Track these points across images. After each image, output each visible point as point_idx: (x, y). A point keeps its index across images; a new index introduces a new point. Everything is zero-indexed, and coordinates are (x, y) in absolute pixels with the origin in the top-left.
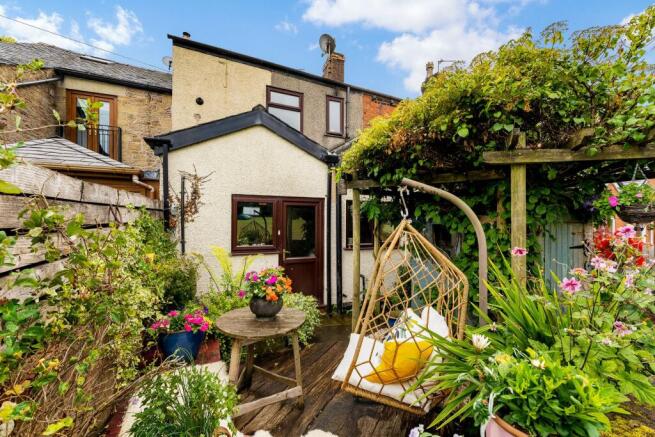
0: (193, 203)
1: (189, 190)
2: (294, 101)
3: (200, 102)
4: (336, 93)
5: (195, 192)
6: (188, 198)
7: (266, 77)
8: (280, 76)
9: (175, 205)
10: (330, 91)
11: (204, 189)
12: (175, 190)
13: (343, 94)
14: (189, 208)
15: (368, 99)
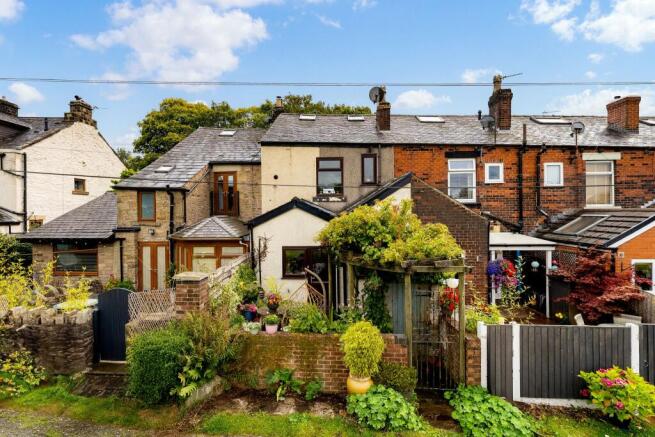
0: (264, 252)
1: (262, 245)
2: (336, 164)
3: (276, 177)
4: (370, 151)
5: (265, 246)
6: (262, 249)
7: (316, 152)
8: (325, 149)
9: (256, 253)
10: (364, 151)
11: (269, 244)
12: (256, 246)
13: (376, 151)
14: (262, 254)
15: (399, 150)
